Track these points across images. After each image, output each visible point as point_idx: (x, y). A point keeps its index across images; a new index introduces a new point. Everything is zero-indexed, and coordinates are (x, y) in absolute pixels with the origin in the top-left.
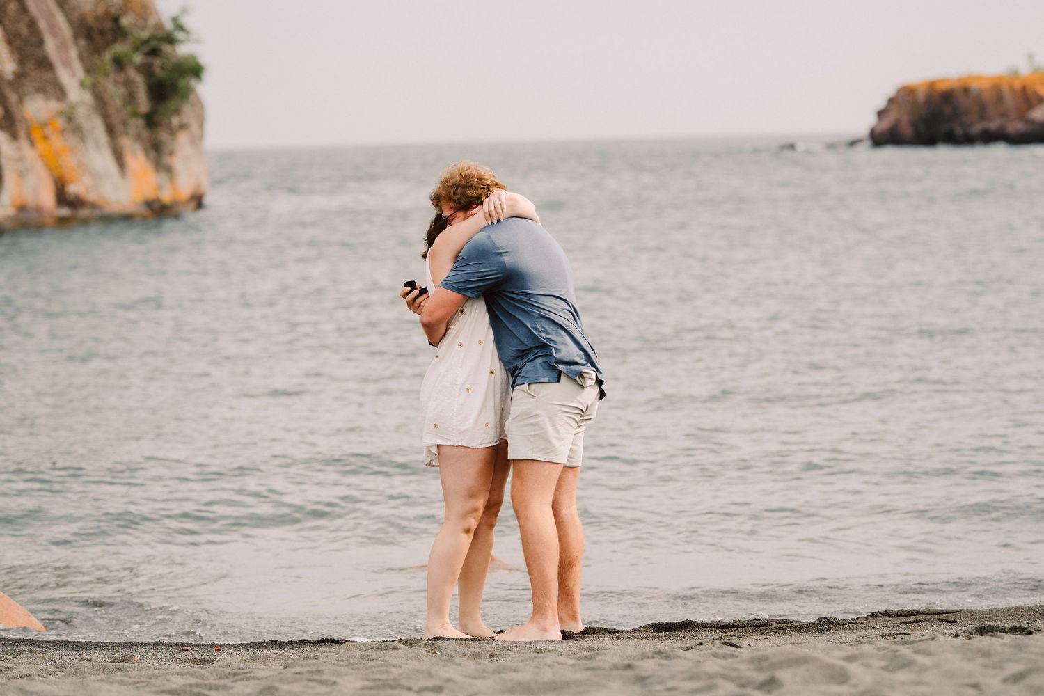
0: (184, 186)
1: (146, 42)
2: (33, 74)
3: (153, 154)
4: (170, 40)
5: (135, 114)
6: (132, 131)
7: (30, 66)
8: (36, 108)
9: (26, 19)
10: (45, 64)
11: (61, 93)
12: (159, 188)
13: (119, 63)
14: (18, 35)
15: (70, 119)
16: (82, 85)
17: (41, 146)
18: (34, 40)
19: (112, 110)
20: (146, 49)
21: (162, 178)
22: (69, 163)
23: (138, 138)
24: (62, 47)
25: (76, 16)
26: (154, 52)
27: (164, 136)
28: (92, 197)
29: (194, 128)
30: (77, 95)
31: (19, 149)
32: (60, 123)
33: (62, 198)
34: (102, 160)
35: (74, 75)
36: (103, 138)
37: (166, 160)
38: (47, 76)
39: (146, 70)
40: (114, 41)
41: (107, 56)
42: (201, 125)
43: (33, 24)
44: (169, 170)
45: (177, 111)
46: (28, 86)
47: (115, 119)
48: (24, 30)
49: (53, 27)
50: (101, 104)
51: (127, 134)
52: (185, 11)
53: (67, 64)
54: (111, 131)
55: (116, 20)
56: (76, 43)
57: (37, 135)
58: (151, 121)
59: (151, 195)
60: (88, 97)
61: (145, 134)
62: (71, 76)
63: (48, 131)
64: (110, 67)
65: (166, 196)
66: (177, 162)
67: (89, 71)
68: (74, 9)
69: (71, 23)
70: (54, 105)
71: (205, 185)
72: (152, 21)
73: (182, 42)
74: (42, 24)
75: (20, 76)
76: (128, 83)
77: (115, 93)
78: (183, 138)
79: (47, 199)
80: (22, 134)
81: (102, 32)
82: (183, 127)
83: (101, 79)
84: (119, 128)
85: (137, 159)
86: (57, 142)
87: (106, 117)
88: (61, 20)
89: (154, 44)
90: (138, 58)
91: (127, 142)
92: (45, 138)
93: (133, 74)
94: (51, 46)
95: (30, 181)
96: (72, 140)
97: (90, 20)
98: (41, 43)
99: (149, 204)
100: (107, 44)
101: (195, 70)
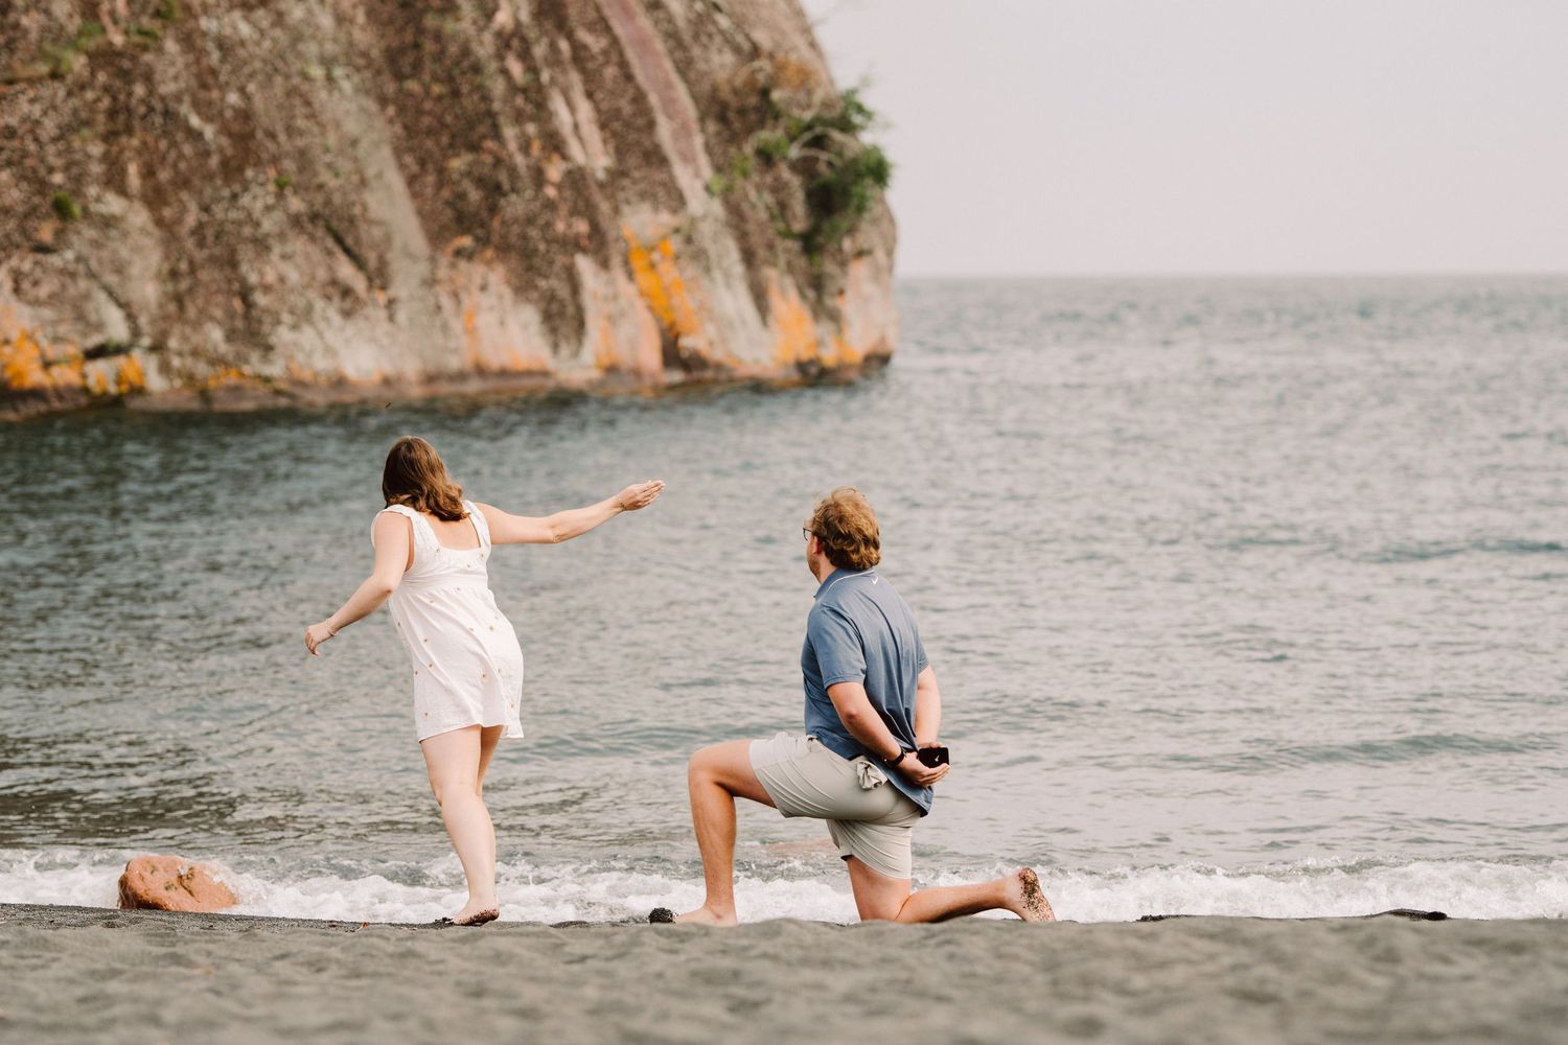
0: (858, 342)
1: (809, 127)
2: (636, 174)
3: (811, 294)
4: (846, 126)
5: (787, 234)
6: (782, 260)
7: (633, 161)
8: (640, 222)
9: (631, 92)
10: (655, 158)
11: (678, 200)
12: (819, 343)
13: (766, 158)
14: (616, 113)
15: (689, 240)
16: (708, 189)
17: (644, 278)
18: (640, 122)
19: (751, 227)
20: (807, 136)
21: (825, 329)
22: (684, 304)
23: (790, 269)
24: (683, 132)
25: (706, 87)
26: (819, 142)
27: (829, 267)
28: (717, 354)
29: (880, 255)
30: (702, 205)
31: (611, 282)
32: (675, 244)
33: (672, 355)
34: (734, 300)
35: (697, 174)
36: (738, 269)
37: (829, 302)
38: (660, 176)
39: (805, 167)
40: (761, 124)
41: (749, 148)
42: (890, 253)
43: (639, 98)
44: (835, 317)
45: (852, 231)
46: (630, 190)
47: (756, 240)
48: (627, 109)
49: (669, 103)
50: (737, 217)
51: (775, 265)
52: (866, 82)
53: (688, 158)
54: (749, 257)
55: (765, 93)
56: (703, 130)
57: (638, 263)
58: (810, 244)
59: (806, 355)
60: (717, 208)
61: (801, 262)
62: (693, 176)
63: (656, 256)
64: (752, 162)
65: (829, 356)
66: (848, 306)
67: (719, 169)
68: (703, 75)
69: (695, 98)
70: (666, 218)
71: (893, 343)
72: (818, 96)
73: (862, 128)
74: (653, 99)
75: (618, 174)
76: (778, 188)
77: (759, 202)
78: (859, 270)
79: (649, 356)
80: (616, 261)
81: (742, 112)
82: (860, 254)
83: (739, 182)
84: (762, 253)
85: (787, 301)
86: (668, 271)
87: (742, 237)
88: (681, 92)
89: (818, 130)
90: (794, 152)
91: (772, 275)
92: (652, 266)
93: (786, 174)
94: (664, 132)
95: (625, 330)
96: (691, 271)
97: (725, 93)
98: (651, 125)
99: (802, 366)
100: (750, 130)
101: (878, 172)
